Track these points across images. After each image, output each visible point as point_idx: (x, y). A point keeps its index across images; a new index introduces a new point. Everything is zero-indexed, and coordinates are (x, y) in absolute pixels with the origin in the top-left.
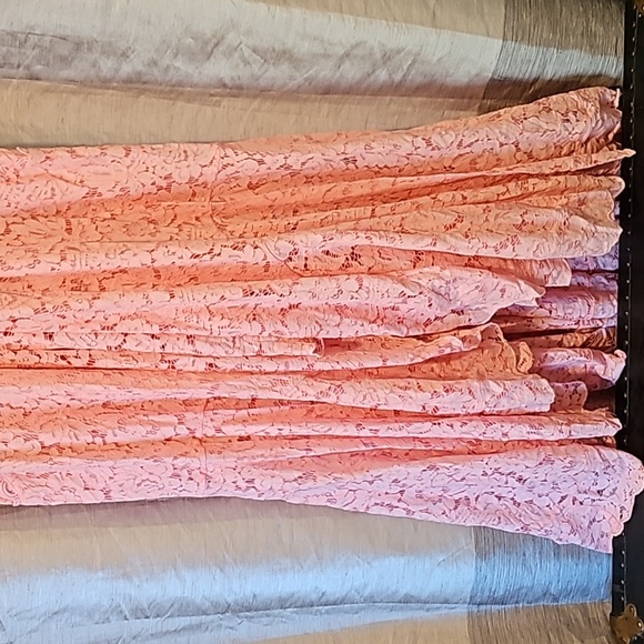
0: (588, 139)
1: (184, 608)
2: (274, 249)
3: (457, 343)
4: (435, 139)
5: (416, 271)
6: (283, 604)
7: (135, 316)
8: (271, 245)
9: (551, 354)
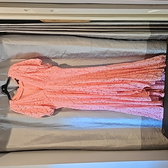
0: (160, 63)
1: (101, 123)
2: (112, 80)
3: (137, 92)
4: (136, 64)
5: (131, 83)
6: (114, 124)
7: (94, 88)
8: (111, 80)
9: (153, 93)
